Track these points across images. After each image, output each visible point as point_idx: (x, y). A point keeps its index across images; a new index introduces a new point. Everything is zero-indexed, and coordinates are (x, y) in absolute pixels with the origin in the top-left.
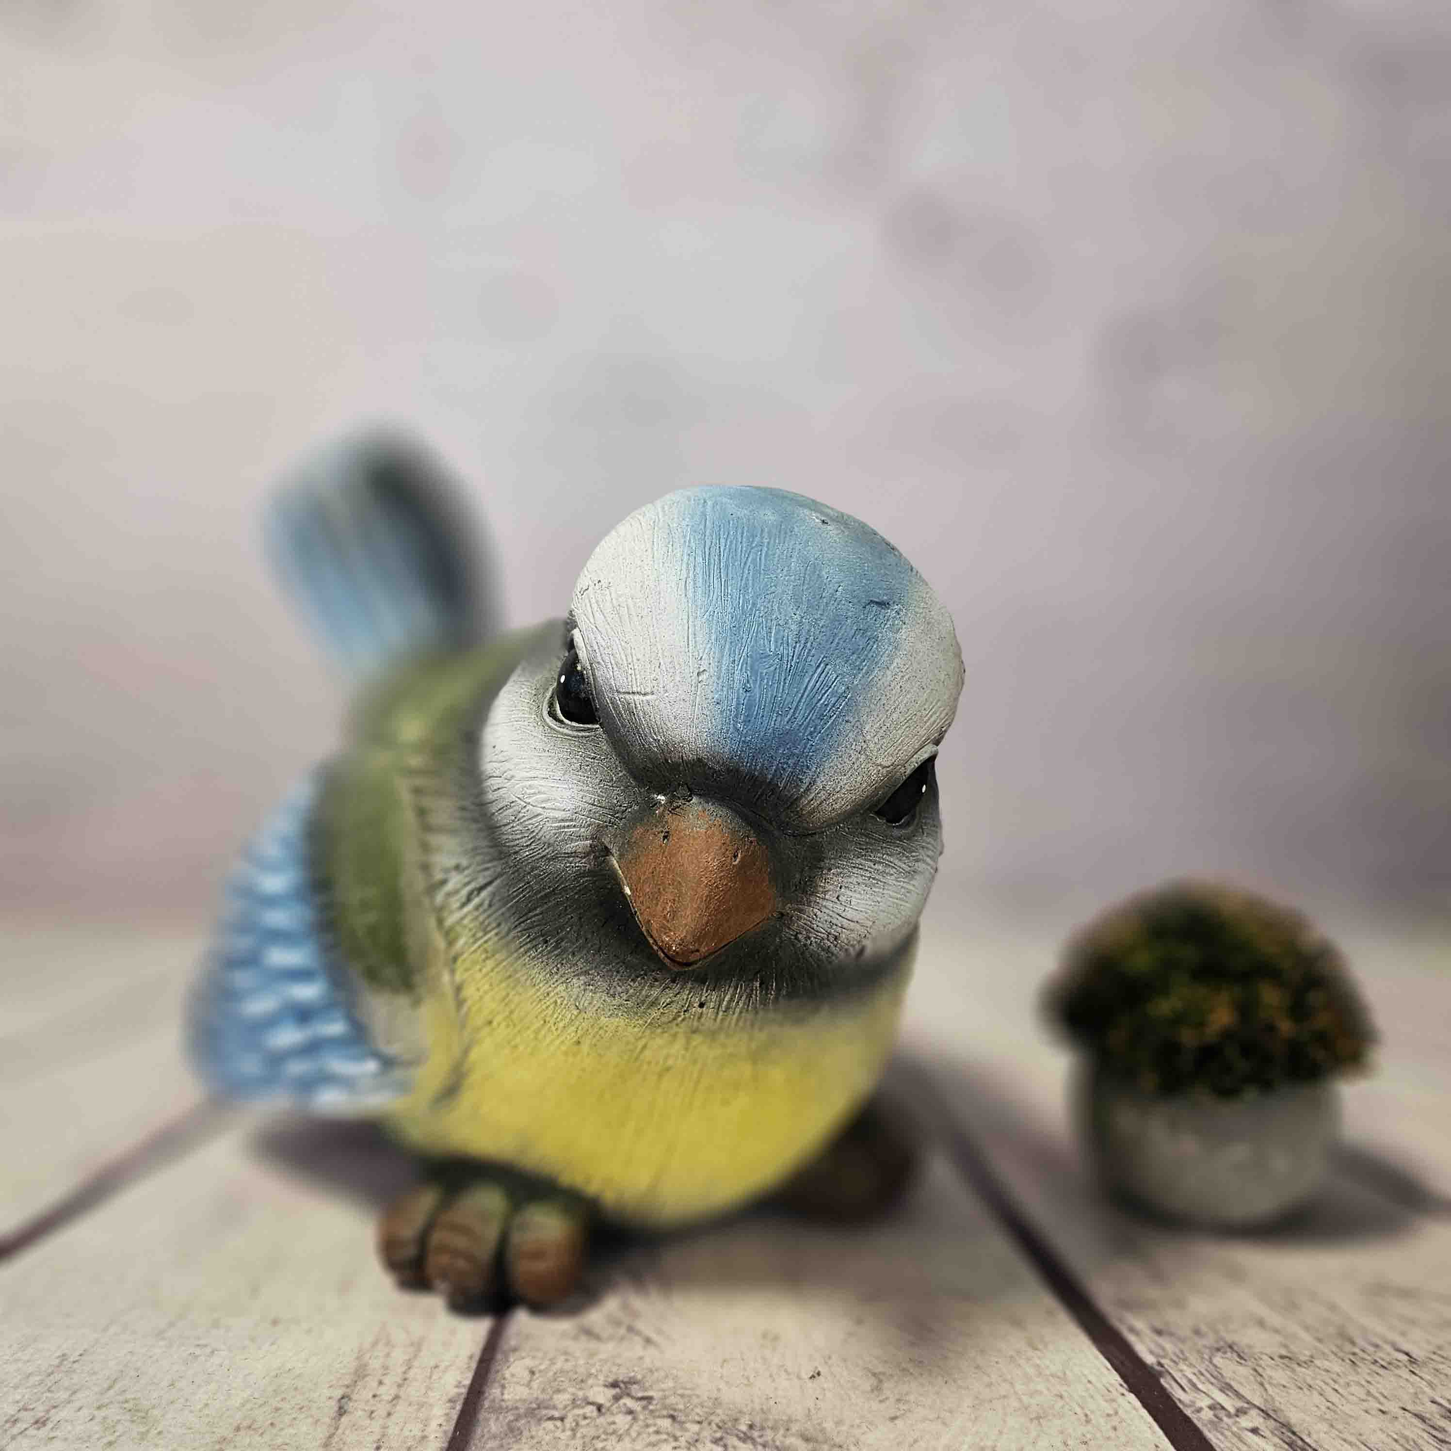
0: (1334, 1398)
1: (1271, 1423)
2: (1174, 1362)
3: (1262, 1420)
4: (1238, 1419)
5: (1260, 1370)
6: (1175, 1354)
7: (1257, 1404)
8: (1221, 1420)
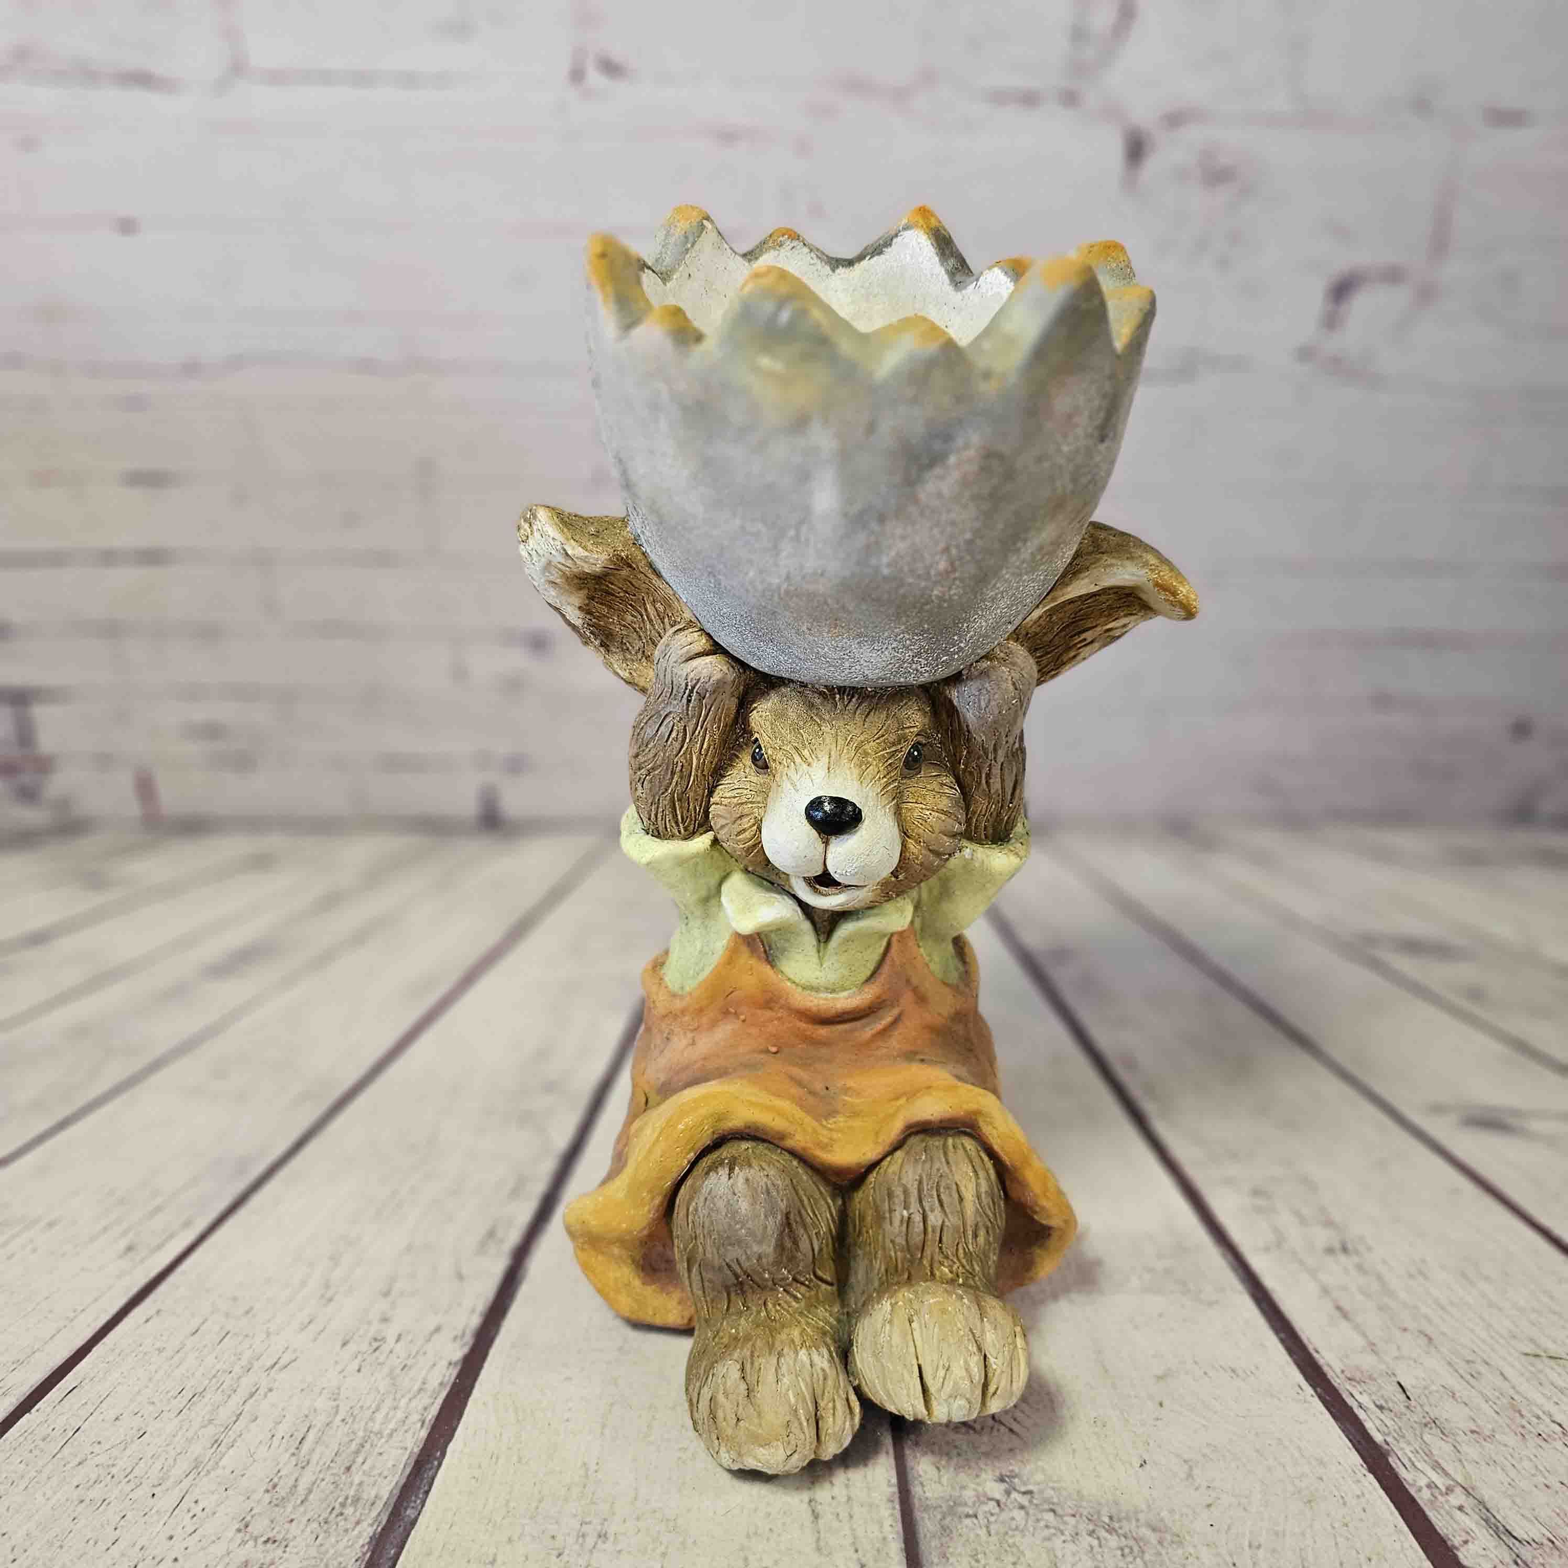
0: (1513, 1473)
1: (1471, 1499)
2: (1396, 1439)
3: (1464, 1497)
4: (1448, 1497)
5: (1457, 1445)
6: (1395, 1431)
7: (1459, 1481)
8: (1436, 1497)
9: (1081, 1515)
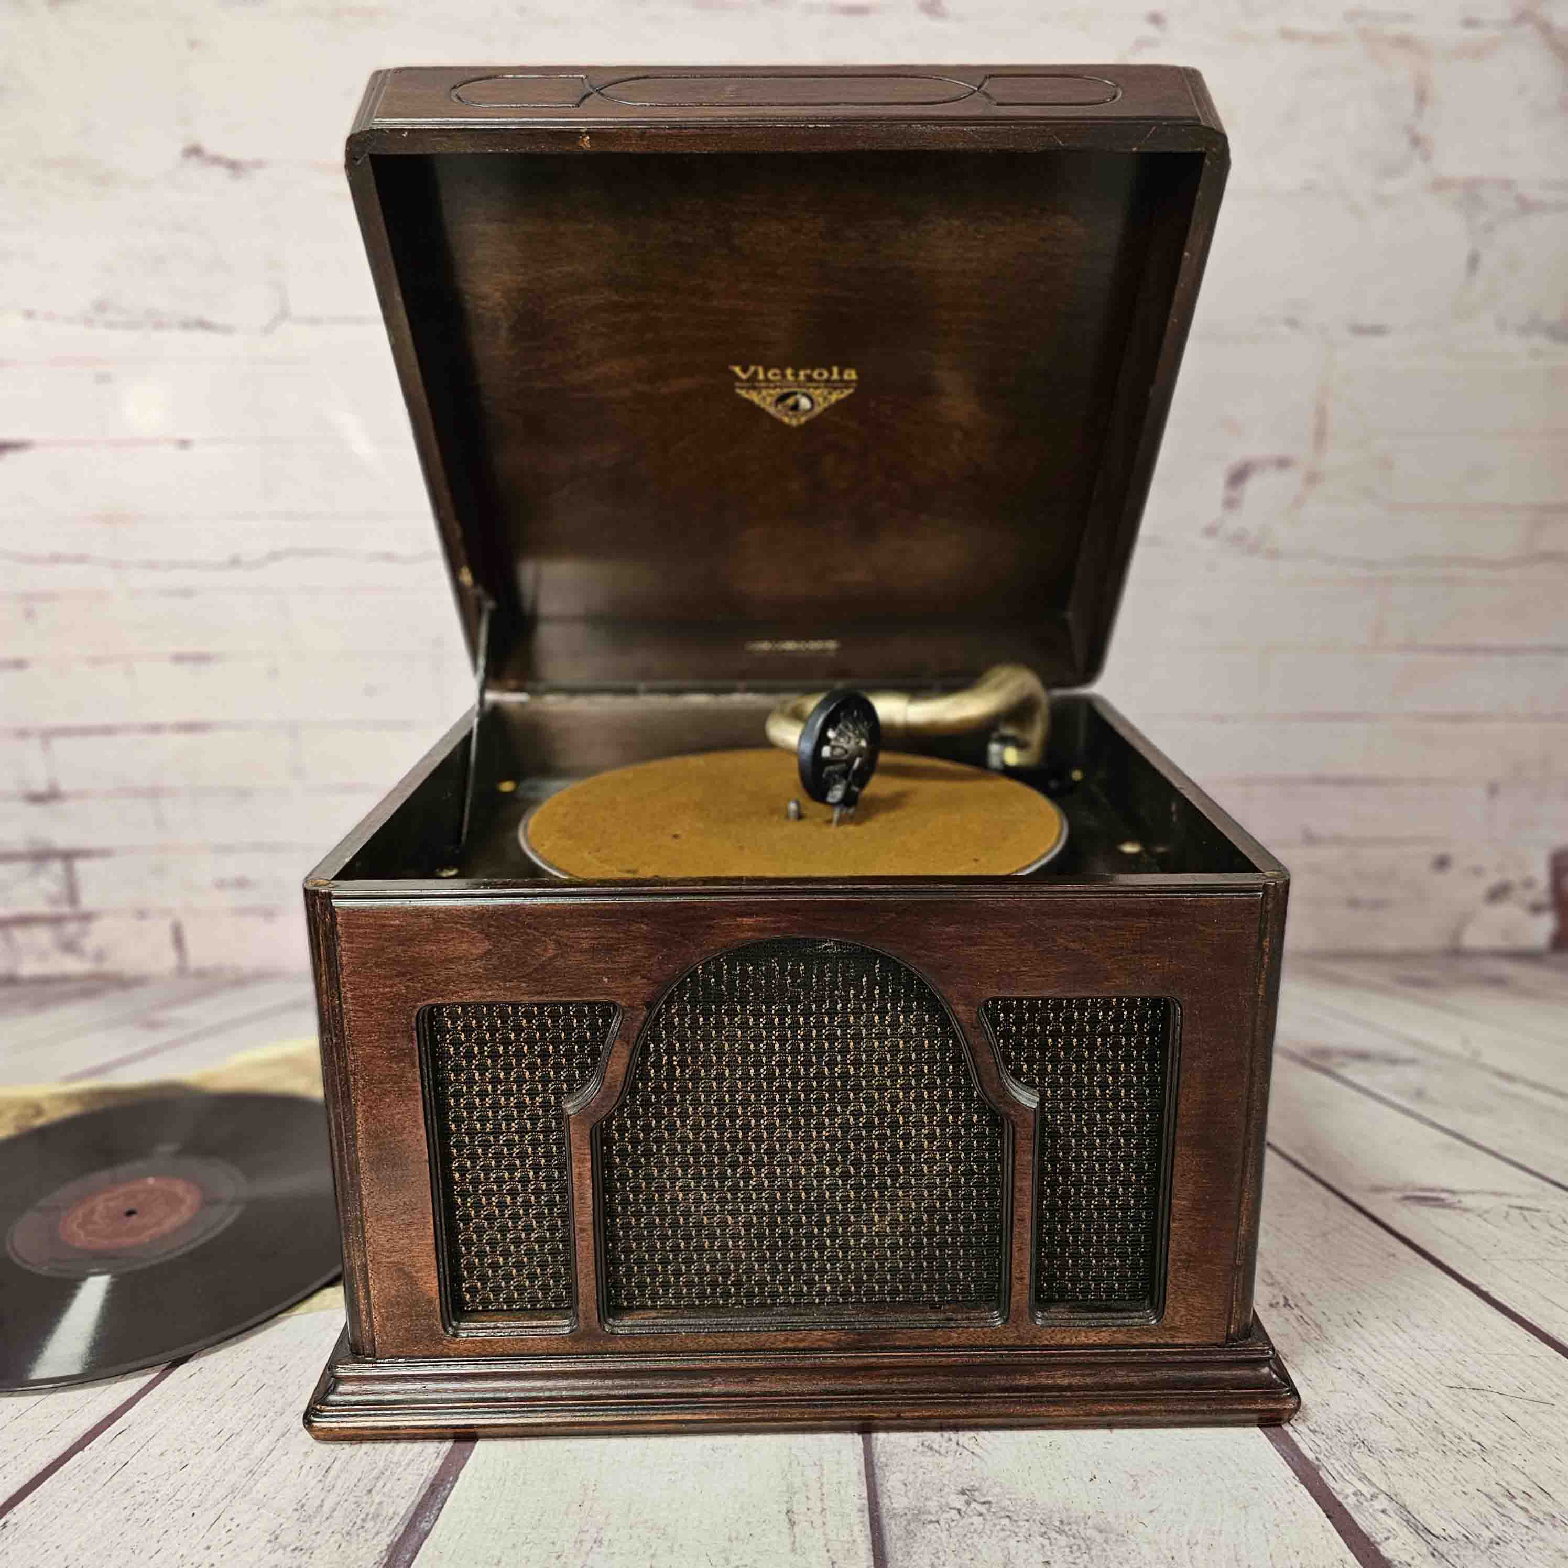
9: (1034, 1521)
